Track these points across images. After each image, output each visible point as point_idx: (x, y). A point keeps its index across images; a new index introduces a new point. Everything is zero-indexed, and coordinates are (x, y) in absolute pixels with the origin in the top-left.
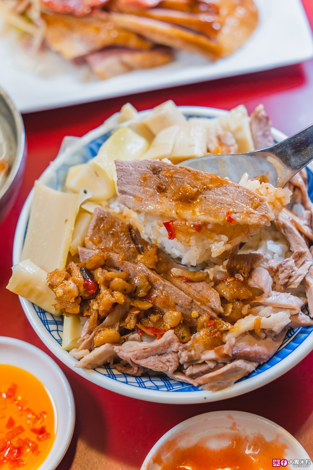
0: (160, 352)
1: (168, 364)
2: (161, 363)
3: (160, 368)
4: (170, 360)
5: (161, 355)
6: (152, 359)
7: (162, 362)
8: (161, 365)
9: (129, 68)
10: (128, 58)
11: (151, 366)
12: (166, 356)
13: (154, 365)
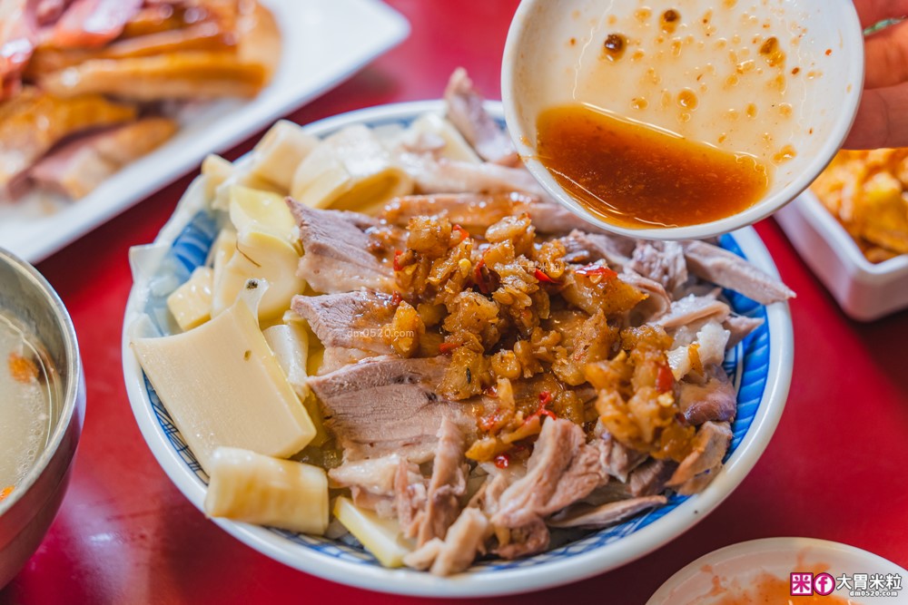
0: (563, 463)
1: (593, 469)
2: (583, 477)
3: (590, 485)
4: (590, 460)
5: (568, 467)
6: (564, 483)
7: (583, 475)
8: (586, 479)
9: (115, 165)
10: (107, 144)
11: (574, 494)
12: (577, 462)
13: (577, 487)
